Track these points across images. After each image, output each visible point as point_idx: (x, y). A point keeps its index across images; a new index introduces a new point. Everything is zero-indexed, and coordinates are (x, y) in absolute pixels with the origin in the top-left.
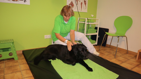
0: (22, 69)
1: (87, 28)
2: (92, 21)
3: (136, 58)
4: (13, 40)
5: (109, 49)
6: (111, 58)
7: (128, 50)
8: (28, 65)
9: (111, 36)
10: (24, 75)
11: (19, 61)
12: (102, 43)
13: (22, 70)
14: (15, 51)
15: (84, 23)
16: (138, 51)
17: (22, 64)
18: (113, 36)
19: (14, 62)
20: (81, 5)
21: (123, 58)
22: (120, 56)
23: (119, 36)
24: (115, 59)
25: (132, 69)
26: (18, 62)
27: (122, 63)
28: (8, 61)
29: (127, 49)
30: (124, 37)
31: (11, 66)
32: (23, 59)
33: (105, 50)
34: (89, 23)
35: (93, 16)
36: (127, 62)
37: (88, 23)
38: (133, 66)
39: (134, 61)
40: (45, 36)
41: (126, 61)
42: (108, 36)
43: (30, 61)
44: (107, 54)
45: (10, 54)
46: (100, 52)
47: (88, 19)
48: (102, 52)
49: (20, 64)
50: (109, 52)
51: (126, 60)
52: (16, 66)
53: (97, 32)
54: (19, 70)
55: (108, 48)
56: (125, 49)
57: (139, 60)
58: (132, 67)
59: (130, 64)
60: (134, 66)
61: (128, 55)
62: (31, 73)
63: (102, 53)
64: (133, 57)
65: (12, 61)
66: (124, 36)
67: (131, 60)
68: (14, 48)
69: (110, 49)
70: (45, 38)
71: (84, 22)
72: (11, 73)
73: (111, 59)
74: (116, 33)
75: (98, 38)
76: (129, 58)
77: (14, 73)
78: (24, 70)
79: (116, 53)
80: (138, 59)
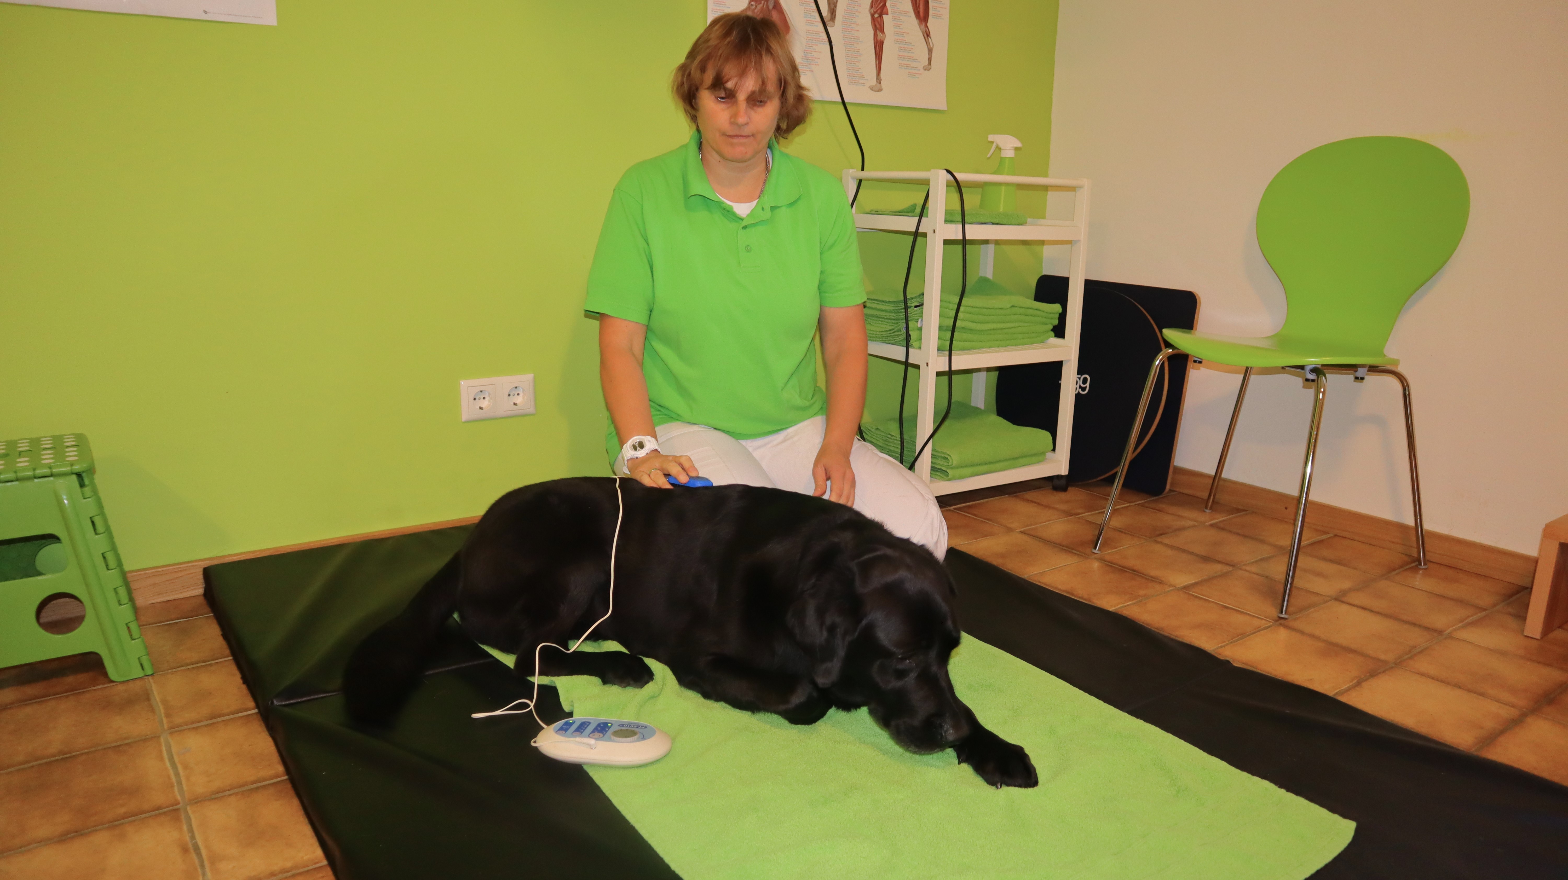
0: (200, 785)
1: (945, 289)
2: (1002, 203)
3: (1521, 616)
4: (81, 442)
5: (1206, 517)
6: (1237, 620)
7: (1428, 526)
8: (271, 730)
9: (1229, 369)
10: (215, 859)
11: (157, 696)
12: (1129, 454)
13: (198, 800)
14: (112, 578)
15: (916, 234)
16: (1549, 531)
17: (194, 726)
18: (1247, 371)
19: (107, 705)
20: (878, 26)
21: (1376, 624)
22: (1340, 598)
23: (1318, 371)
24: (1283, 634)
25: (1491, 738)
26: (147, 697)
27: (1373, 674)
28: (30, 690)
29: (1410, 521)
30: (1372, 379)
31: (66, 758)
32: (205, 664)
33: (1157, 534)
34: (974, 232)
35: (1008, 144)
36: (1423, 664)
37: (954, 232)
38: (1493, 707)
39: (1502, 653)
40: (467, 386)
41: (1413, 653)
42: (1195, 377)
43: (292, 691)
44: (1182, 580)
45: (52, 614)
46: (1109, 554)
47: (958, 186)
48: (1132, 563)
49: (175, 729)
50: (1206, 559)
51: (1416, 637)
52: (121, 747)
53: (1059, 331)
54: (158, 798)
55: (1190, 516)
56: (1385, 513)
57: (1558, 634)
58: (1490, 724)
59: (1458, 686)
60: (1506, 713)
61: (1419, 581)
62: (308, 830)
63: (1135, 573)
64: (1486, 600)
65: (73, 690)
66: (1373, 369)
67: (1465, 634)
68: (99, 543)
69: (1219, 518)
70: (467, 411)
71: (909, 224)
72: (64, 838)
73: (1241, 636)
74: (1281, 341)
75: (1078, 396)
76: (1439, 620)
77: (100, 838)
78: (216, 796)
79: (1293, 567)
80: (1549, 626)
